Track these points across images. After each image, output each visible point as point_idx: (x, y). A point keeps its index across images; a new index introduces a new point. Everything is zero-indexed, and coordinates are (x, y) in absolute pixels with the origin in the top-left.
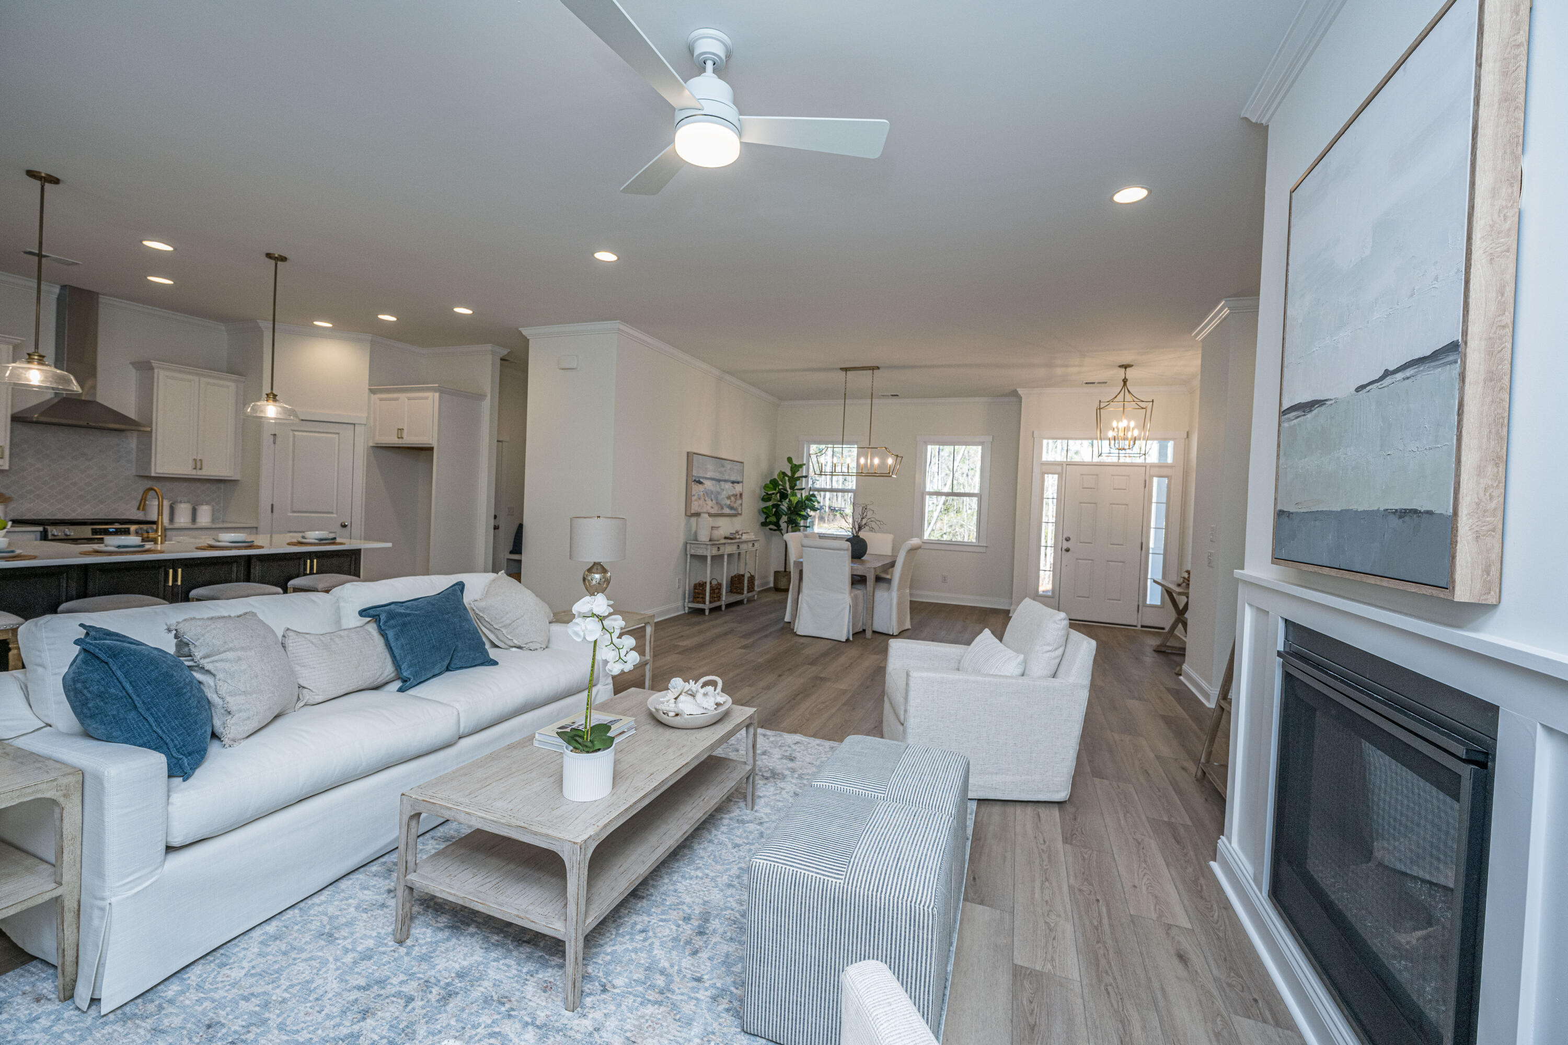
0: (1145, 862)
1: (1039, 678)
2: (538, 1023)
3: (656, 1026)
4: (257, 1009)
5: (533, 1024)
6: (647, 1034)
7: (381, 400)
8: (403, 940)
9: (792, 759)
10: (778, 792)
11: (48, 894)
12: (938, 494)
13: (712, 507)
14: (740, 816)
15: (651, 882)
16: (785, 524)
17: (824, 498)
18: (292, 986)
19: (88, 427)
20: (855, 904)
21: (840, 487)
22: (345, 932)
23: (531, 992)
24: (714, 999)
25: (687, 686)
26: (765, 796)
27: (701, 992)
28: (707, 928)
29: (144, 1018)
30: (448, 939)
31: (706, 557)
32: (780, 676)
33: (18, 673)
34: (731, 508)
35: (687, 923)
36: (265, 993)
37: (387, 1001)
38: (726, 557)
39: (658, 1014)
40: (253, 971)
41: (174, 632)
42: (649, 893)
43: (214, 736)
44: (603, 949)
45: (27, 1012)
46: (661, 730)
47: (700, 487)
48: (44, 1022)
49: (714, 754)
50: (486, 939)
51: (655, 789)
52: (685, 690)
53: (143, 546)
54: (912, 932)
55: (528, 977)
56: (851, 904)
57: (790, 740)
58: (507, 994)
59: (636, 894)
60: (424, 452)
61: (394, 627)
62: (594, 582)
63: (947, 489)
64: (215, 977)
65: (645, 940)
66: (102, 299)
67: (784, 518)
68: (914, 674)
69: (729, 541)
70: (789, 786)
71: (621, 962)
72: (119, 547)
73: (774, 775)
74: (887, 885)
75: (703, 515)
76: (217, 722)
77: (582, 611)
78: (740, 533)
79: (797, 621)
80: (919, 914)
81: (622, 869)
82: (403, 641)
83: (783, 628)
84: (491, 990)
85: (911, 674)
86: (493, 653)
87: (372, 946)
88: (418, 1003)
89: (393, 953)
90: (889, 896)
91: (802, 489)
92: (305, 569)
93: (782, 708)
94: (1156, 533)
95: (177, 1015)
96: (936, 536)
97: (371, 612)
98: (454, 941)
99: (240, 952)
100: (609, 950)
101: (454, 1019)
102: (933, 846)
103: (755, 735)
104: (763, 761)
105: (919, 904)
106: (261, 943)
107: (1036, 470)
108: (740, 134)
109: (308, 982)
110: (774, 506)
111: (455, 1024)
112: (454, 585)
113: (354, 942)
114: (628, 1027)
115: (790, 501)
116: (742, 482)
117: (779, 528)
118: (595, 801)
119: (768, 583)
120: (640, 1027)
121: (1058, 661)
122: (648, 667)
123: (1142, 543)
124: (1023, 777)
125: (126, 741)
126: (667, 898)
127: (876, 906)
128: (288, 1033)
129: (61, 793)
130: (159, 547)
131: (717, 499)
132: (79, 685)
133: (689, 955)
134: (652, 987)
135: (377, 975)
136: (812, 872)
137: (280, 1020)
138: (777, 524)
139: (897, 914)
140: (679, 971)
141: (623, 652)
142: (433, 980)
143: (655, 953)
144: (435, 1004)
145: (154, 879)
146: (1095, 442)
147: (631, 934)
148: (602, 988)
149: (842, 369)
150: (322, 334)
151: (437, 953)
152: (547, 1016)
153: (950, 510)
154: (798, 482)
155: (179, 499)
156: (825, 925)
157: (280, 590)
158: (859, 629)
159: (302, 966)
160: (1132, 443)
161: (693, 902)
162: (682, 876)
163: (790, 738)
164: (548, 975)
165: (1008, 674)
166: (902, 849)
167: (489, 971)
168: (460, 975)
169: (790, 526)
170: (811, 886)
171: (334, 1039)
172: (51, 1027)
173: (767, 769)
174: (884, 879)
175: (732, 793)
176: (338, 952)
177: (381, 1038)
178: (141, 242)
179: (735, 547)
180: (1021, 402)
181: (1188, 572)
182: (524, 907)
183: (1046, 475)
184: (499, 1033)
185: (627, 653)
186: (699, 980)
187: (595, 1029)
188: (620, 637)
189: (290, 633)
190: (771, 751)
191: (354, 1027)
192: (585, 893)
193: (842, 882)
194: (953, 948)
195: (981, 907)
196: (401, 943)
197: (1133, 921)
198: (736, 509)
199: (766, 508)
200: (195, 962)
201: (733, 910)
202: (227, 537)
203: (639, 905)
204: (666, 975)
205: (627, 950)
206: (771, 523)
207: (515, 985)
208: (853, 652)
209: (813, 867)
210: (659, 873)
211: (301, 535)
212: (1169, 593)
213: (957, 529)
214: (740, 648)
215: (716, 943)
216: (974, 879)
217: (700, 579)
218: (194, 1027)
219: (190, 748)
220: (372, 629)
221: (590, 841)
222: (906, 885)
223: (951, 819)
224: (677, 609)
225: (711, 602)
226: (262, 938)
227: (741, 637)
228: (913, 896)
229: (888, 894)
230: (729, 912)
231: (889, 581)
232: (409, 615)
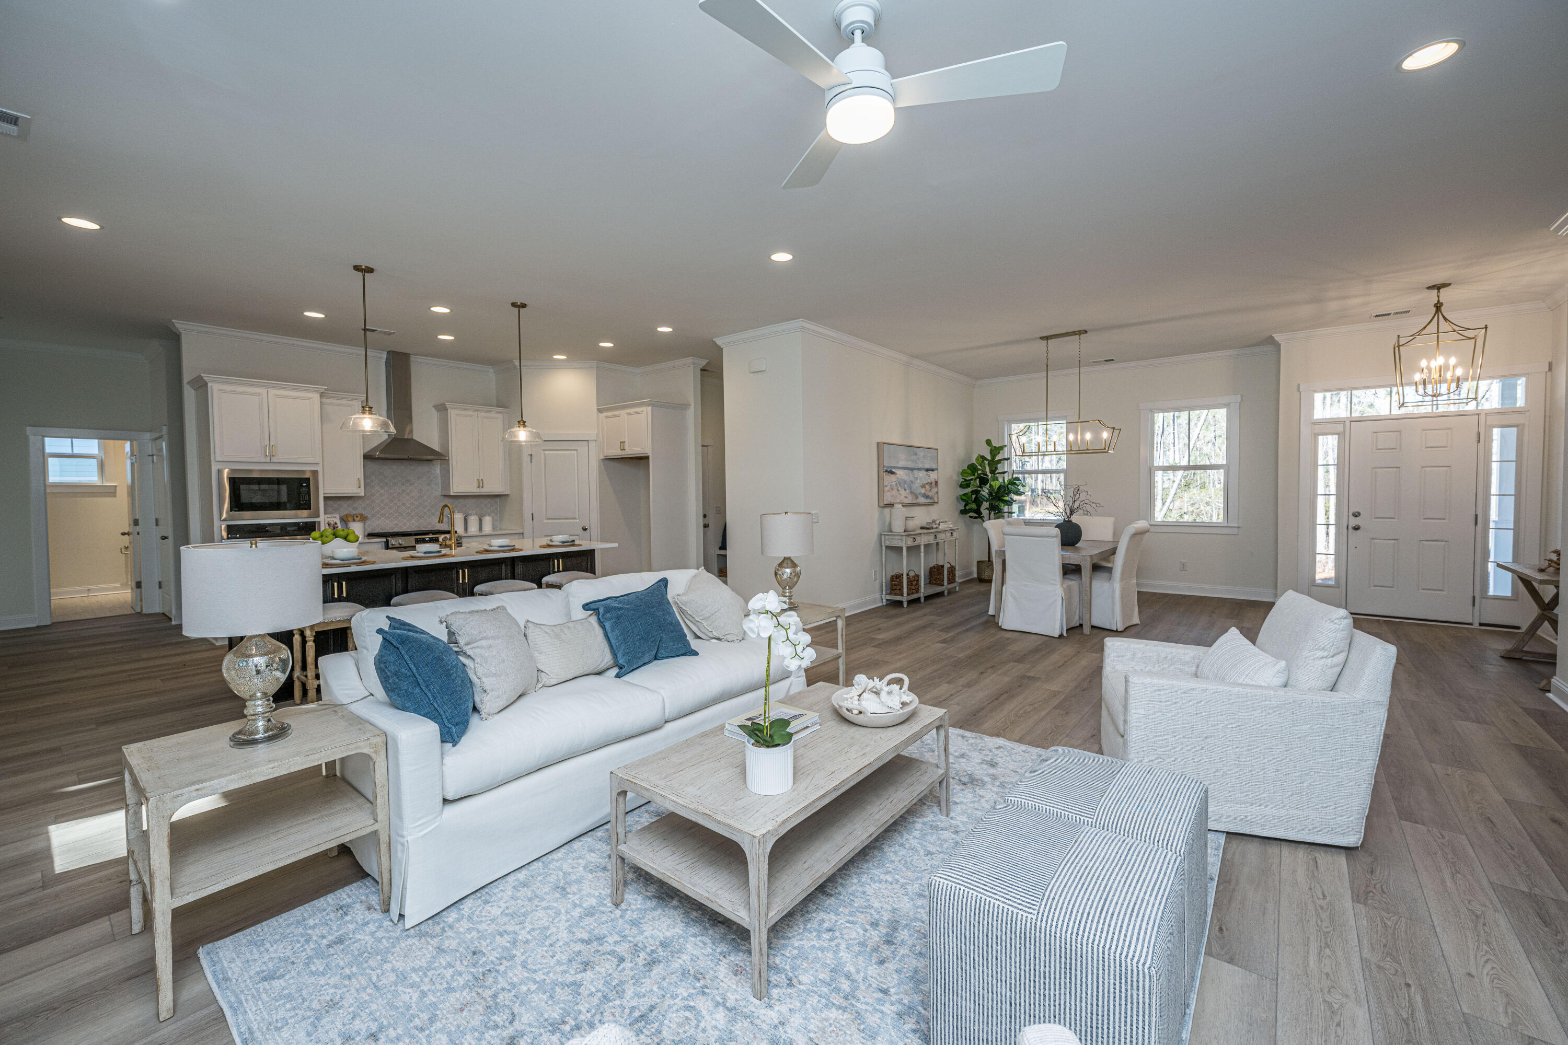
0: (1488, 943)
1: (1311, 690)
2: (728, 1005)
3: (840, 1033)
4: (508, 945)
5: (724, 1005)
6: (830, 1039)
7: (607, 417)
8: (618, 903)
9: (993, 765)
10: (977, 799)
11: (369, 828)
12: (1174, 468)
13: (906, 497)
14: (934, 821)
15: (840, 880)
16: (987, 511)
17: (1036, 480)
18: (533, 930)
19: (409, 459)
20: (1050, 945)
21: (1054, 468)
22: (574, 888)
23: (723, 973)
24: (900, 1015)
25: (871, 684)
26: (961, 803)
27: (887, 1005)
28: (895, 938)
29: (433, 937)
30: (655, 909)
31: (901, 548)
32: (982, 673)
33: (353, 653)
34: (927, 497)
35: (875, 929)
36: (514, 932)
37: (604, 957)
38: (922, 547)
39: (842, 1019)
40: (507, 912)
41: (445, 623)
42: (837, 891)
43: (475, 709)
44: (790, 942)
45: (362, 917)
46: (845, 727)
47: (893, 477)
48: (372, 927)
49: (904, 753)
50: (686, 913)
51: (835, 789)
52: (869, 687)
53: (440, 552)
54: (1123, 990)
55: (721, 958)
56: (1045, 944)
57: (991, 744)
58: (702, 971)
59: (824, 889)
60: (641, 460)
61: (610, 619)
62: (785, 577)
63: (1184, 463)
64: (481, 912)
65: (831, 940)
66: (413, 358)
67: (986, 505)
68: (1135, 680)
69: (925, 531)
70: (989, 794)
71: (807, 958)
72: (425, 553)
73: (972, 781)
74: (1090, 930)
75: (896, 506)
76: (477, 699)
77: (756, 608)
78: (937, 522)
79: (1001, 615)
80: (1132, 971)
81: (806, 865)
82: (617, 632)
83: (986, 622)
84: (688, 963)
85: (1130, 679)
86: (694, 644)
87: (594, 905)
88: (627, 965)
89: (610, 914)
90: (1093, 943)
91: (1004, 473)
92: (554, 568)
93: (983, 709)
94: (1500, 503)
95: (454, 939)
96: (1173, 517)
97: (592, 606)
98: (660, 910)
99: (498, 893)
100: (796, 944)
101: (657, 986)
102: (1153, 890)
103: (946, 737)
104: (959, 766)
105: (1132, 960)
106: (514, 887)
107: (1305, 431)
108: (894, 100)
109: (545, 928)
110: (973, 492)
111: (656, 990)
112: (659, 581)
113: (581, 899)
114: (812, 1027)
115: (991, 486)
116: (937, 469)
117: (980, 515)
118: (777, 795)
119: (971, 573)
120: (823, 1030)
121: (1338, 669)
122: (841, 661)
123: (1476, 516)
124: (1290, 812)
125: (415, 711)
126: (855, 900)
127: (1076, 952)
128: (529, 970)
129: (372, 750)
130: (453, 552)
131: (910, 488)
132: (382, 665)
133: (876, 963)
134: (837, 990)
135: (597, 931)
136: (999, 901)
137: (523, 958)
138: (978, 512)
139: (1104, 966)
140: (865, 979)
141: (799, 648)
142: (640, 945)
143: (840, 955)
144: (642, 968)
145: (436, 824)
146: (1395, 389)
147: (819, 931)
148: (788, 982)
149: (1041, 338)
150: (559, 365)
151: (646, 919)
152: (737, 1000)
153: (1191, 486)
154: (999, 466)
155: (470, 512)
156: (1015, 963)
157: (535, 586)
158: (1075, 623)
159: (541, 913)
160: (1454, 385)
161: (882, 908)
162: (871, 878)
163: (992, 742)
164: (738, 958)
165: (1263, 684)
166: (1111, 889)
167: (688, 946)
168: (664, 945)
169: (993, 513)
170: (998, 916)
171: (561, 983)
172: (376, 932)
173: (965, 774)
174: (1086, 922)
175: (926, 796)
176: (569, 906)
177: (597, 991)
178: (429, 308)
179: (932, 537)
180: (1279, 350)
181: (1558, 553)
182: (714, 890)
183: (1320, 438)
184: (693, 1007)
185: (804, 649)
186: (885, 992)
187: (780, 1023)
188: (796, 633)
189: (530, 625)
190: (970, 754)
191: (577, 976)
192: (766, 886)
193: (1034, 917)
194: (1191, 1011)
195: (1229, 966)
196: (617, 905)
197: (1466, 1022)
198: (931, 498)
199: (965, 495)
200: (468, 895)
201: (923, 922)
202: (497, 542)
203: (827, 903)
204: (852, 980)
205: (813, 947)
206: (971, 510)
207: (709, 963)
208: (1067, 649)
209: (999, 896)
210: (848, 872)
211: (549, 538)
212: (1526, 582)
213: (1202, 508)
214: (939, 642)
215: (903, 956)
216: (1221, 929)
217: (896, 571)
218: (464, 952)
219: (458, 720)
220: (593, 620)
221: (769, 835)
222: (1113, 934)
223: (1179, 858)
224: (874, 601)
225: (908, 594)
226: (515, 883)
227: (942, 630)
228: (1123, 949)
229: (1091, 940)
230: (918, 924)
231: (1109, 570)
232: (621, 609)
